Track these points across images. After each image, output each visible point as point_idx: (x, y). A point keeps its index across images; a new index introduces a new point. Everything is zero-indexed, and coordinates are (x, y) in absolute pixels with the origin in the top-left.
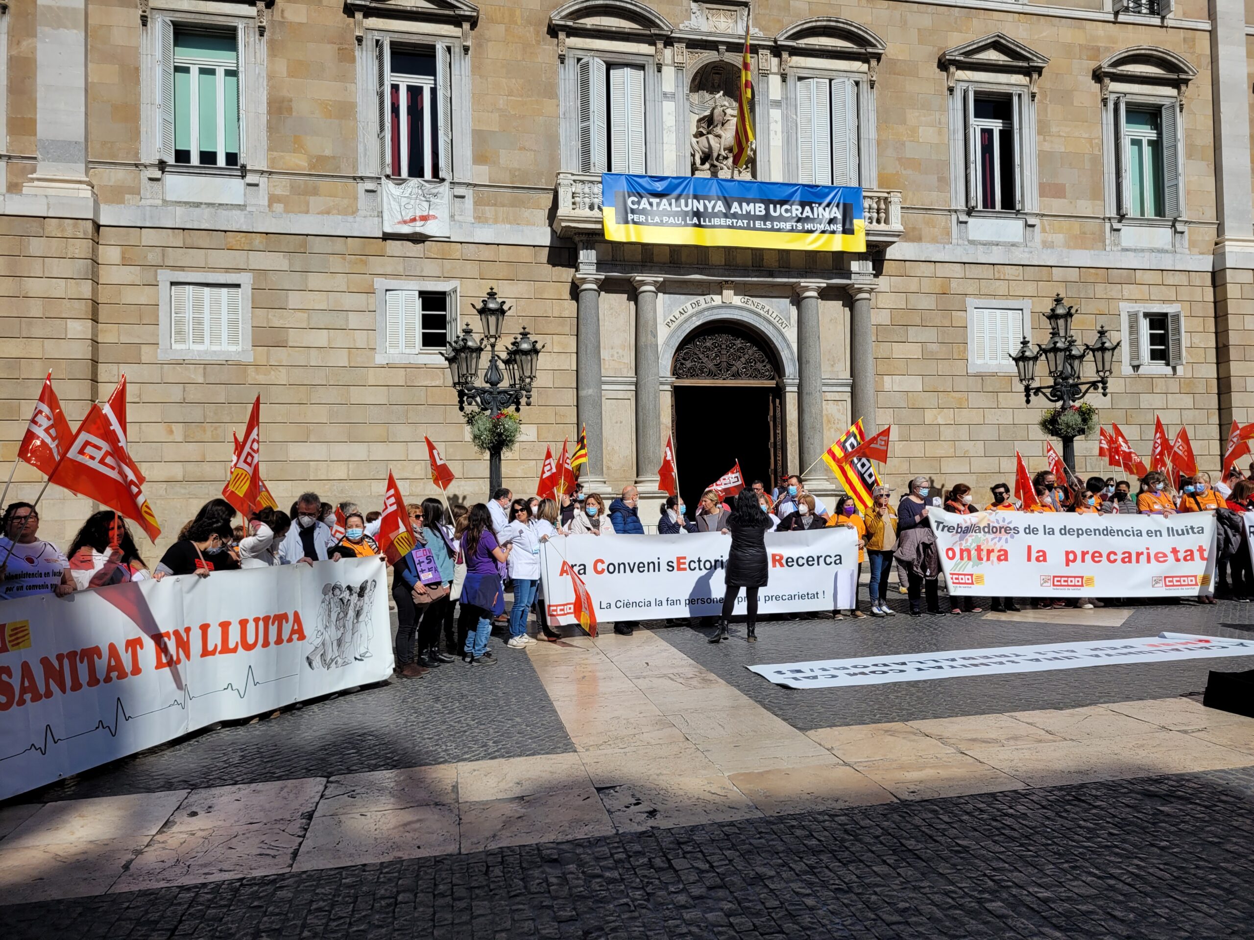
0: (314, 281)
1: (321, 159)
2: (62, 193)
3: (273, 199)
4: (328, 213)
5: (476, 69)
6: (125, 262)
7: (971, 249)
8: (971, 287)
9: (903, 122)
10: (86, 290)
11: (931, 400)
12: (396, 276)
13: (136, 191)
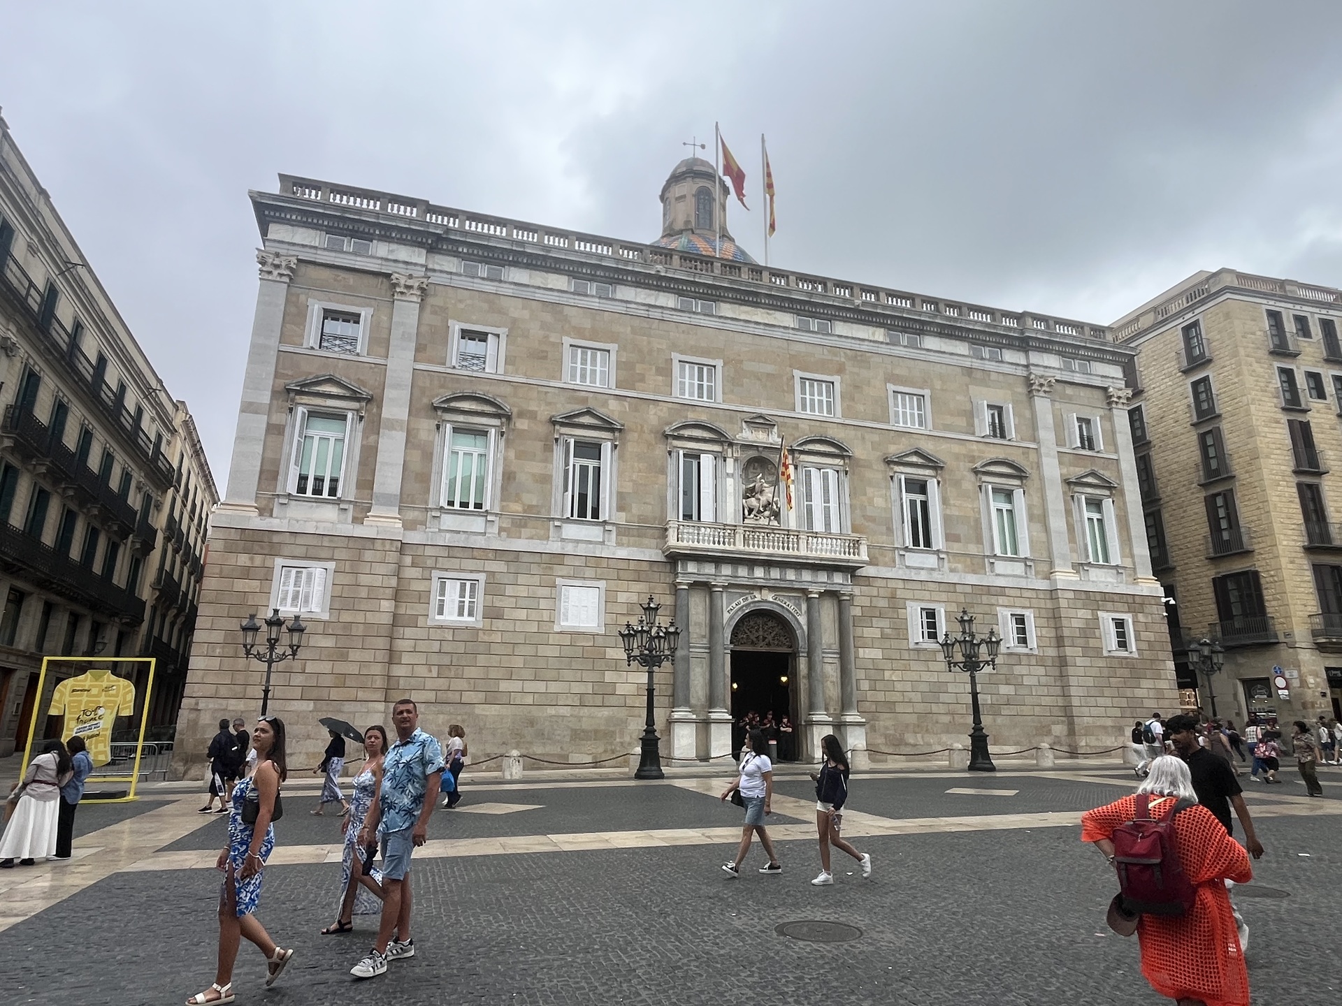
0: (522, 579)
1: (530, 508)
2: (386, 524)
3: (501, 529)
4: (532, 538)
5: (621, 457)
6: (414, 565)
7: (908, 571)
8: (909, 594)
9: (865, 494)
10: (393, 582)
11: (888, 664)
12: (569, 577)
13: (424, 523)
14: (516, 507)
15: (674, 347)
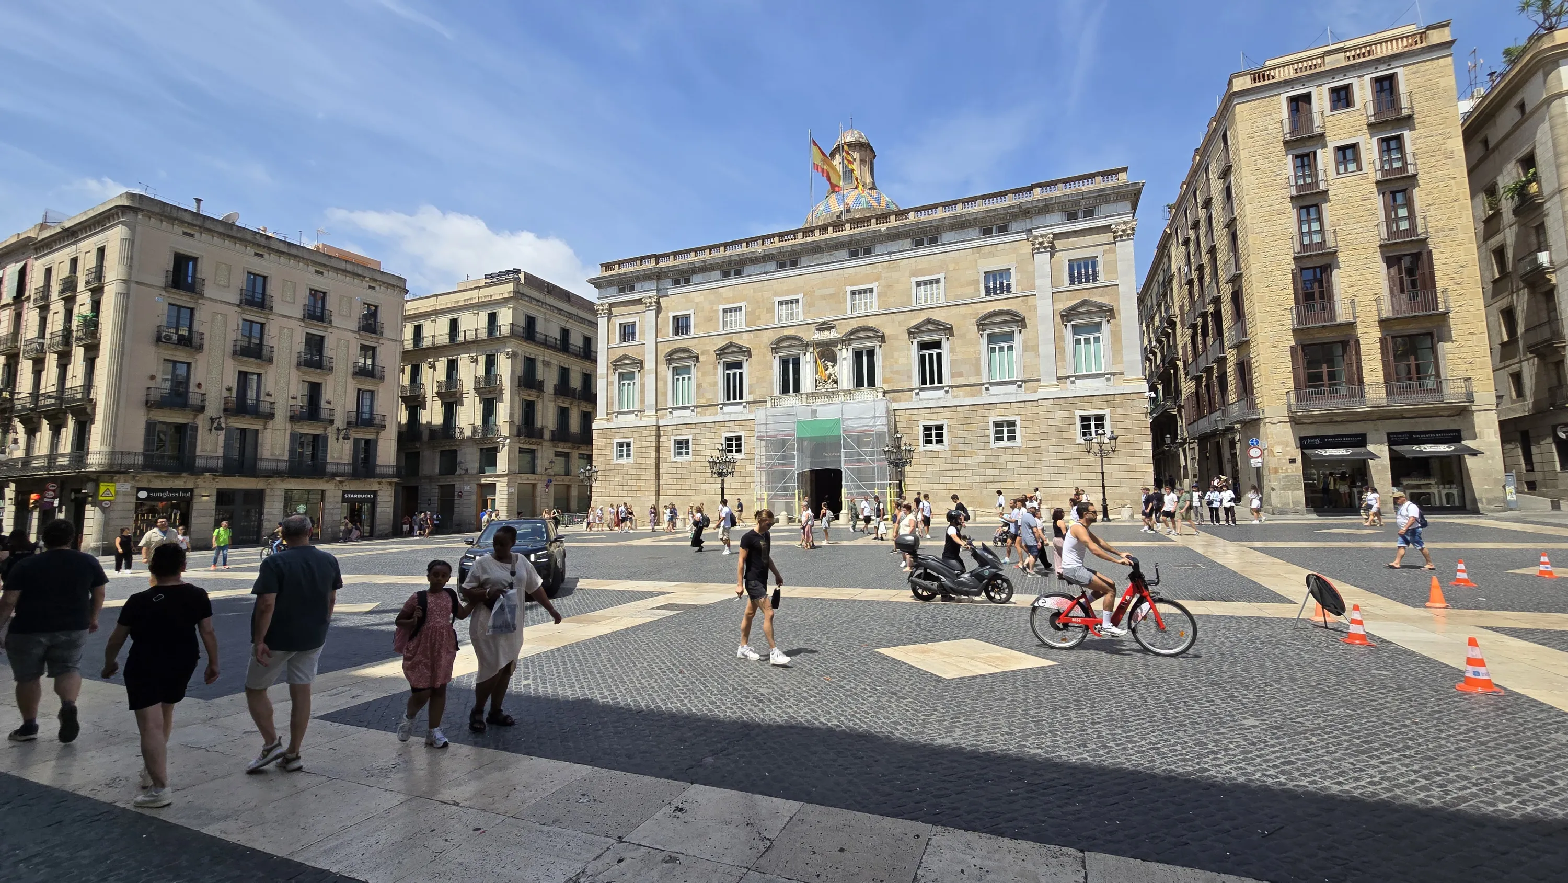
0: (707, 436)
1: (709, 400)
2: (650, 419)
3: (697, 413)
4: (710, 415)
5: (751, 366)
6: (664, 435)
7: (920, 402)
8: (921, 417)
10: (654, 444)
12: (728, 432)
13: (666, 415)
14: (703, 401)
15: (776, 294)
